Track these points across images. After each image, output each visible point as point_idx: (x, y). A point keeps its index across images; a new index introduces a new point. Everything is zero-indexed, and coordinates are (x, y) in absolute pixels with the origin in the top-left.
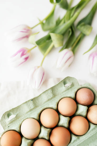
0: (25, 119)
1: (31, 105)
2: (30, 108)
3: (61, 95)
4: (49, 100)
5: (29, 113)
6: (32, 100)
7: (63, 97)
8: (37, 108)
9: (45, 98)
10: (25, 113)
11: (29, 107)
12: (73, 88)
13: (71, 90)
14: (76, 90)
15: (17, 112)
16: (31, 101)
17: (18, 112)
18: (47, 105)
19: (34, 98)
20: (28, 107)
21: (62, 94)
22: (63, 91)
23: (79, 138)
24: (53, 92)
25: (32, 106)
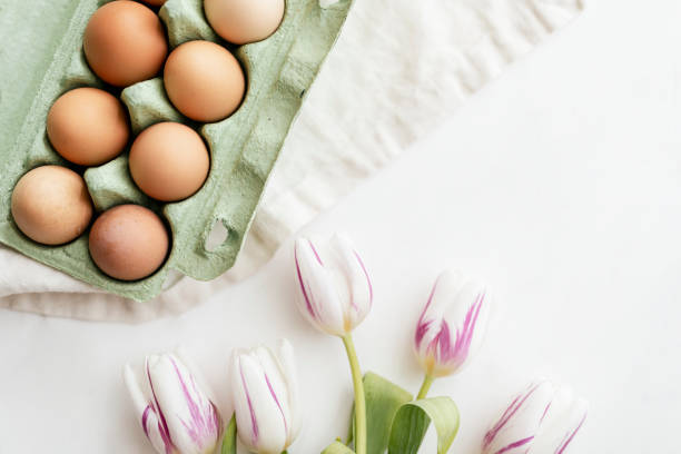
0: (285, 21)
1: (293, 77)
2: (292, 65)
3: (217, 188)
4: (248, 137)
5: (285, 47)
6: (303, 93)
7: (209, 186)
8: (271, 83)
9: (266, 133)
10: (298, 40)
11: (295, 64)
12: (193, 242)
13: (193, 230)
14: (177, 242)
15: (328, 21)
16: (303, 88)
17: (323, 23)
18: (243, 119)
19: (298, 104)
20: (298, 62)
21: (215, 192)
22: (221, 204)
23: (61, 85)
24: (253, 173)
25: (291, 75)
